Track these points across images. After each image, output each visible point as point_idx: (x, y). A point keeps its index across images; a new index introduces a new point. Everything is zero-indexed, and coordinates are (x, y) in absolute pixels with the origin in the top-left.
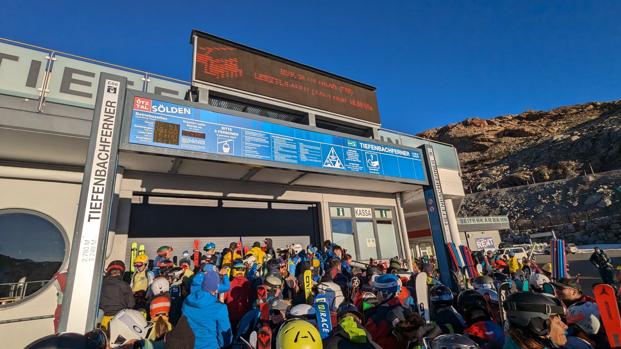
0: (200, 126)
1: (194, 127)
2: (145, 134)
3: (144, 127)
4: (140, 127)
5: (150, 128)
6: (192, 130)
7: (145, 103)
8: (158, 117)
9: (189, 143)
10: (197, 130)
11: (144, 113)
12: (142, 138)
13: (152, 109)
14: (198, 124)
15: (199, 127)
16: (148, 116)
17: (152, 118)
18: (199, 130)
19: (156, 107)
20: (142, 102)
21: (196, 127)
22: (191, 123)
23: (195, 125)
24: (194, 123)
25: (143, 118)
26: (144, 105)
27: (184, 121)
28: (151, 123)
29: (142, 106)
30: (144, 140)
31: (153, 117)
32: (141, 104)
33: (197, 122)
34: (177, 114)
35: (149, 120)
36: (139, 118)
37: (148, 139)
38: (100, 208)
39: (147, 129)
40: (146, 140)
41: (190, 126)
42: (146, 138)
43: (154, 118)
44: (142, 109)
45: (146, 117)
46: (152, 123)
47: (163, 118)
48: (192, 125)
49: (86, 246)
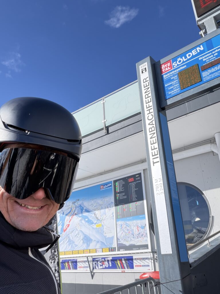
0: (215, 53)
1: (210, 57)
2: (174, 87)
3: (172, 83)
4: (169, 84)
5: (175, 81)
6: (209, 61)
7: (167, 65)
8: (179, 69)
9: (210, 74)
10: (214, 58)
11: (169, 73)
12: (173, 92)
13: (173, 66)
14: (213, 53)
15: (215, 55)
16: (171, 73)
17: (175, 73)
18: (215, 57)
19: (175, 62)
20: (165, 66)
21: (212, 56)
22: (206, 56)
23: (210, 56)
24: (209, 55)
25: (169, 77)
26: (167, 67)
27: (200, 59)
28: (175, 77)
29: (167, 68)
30: (175, 93)
31: (175, 71)
32: (165, 68)
33: (212, 52)
34: (193, 57)
35: (174, 76)
36: (167, 79)
37: (177, 90)
38: (157, 154)
39: (174, 83)
40: (176, 91)
41: (206, 59)
42: (175, 90)
43: (177, 72)
44: (167, 71)
45: (171, 74)
46: (177, 76)
47: (183, 68)
48: (208, 57)
49: (157, 183)
